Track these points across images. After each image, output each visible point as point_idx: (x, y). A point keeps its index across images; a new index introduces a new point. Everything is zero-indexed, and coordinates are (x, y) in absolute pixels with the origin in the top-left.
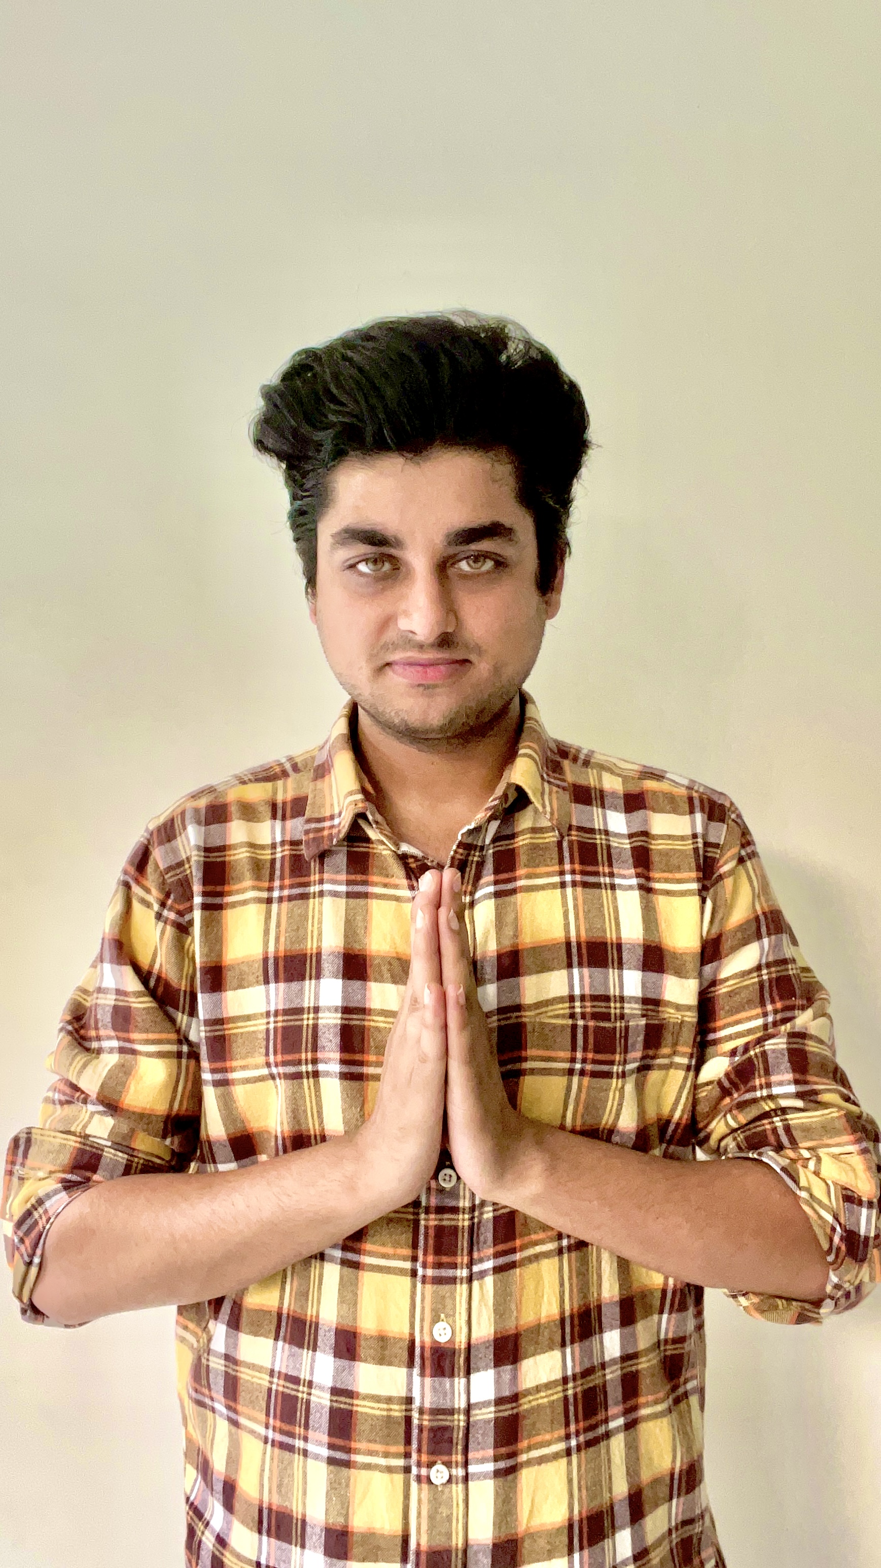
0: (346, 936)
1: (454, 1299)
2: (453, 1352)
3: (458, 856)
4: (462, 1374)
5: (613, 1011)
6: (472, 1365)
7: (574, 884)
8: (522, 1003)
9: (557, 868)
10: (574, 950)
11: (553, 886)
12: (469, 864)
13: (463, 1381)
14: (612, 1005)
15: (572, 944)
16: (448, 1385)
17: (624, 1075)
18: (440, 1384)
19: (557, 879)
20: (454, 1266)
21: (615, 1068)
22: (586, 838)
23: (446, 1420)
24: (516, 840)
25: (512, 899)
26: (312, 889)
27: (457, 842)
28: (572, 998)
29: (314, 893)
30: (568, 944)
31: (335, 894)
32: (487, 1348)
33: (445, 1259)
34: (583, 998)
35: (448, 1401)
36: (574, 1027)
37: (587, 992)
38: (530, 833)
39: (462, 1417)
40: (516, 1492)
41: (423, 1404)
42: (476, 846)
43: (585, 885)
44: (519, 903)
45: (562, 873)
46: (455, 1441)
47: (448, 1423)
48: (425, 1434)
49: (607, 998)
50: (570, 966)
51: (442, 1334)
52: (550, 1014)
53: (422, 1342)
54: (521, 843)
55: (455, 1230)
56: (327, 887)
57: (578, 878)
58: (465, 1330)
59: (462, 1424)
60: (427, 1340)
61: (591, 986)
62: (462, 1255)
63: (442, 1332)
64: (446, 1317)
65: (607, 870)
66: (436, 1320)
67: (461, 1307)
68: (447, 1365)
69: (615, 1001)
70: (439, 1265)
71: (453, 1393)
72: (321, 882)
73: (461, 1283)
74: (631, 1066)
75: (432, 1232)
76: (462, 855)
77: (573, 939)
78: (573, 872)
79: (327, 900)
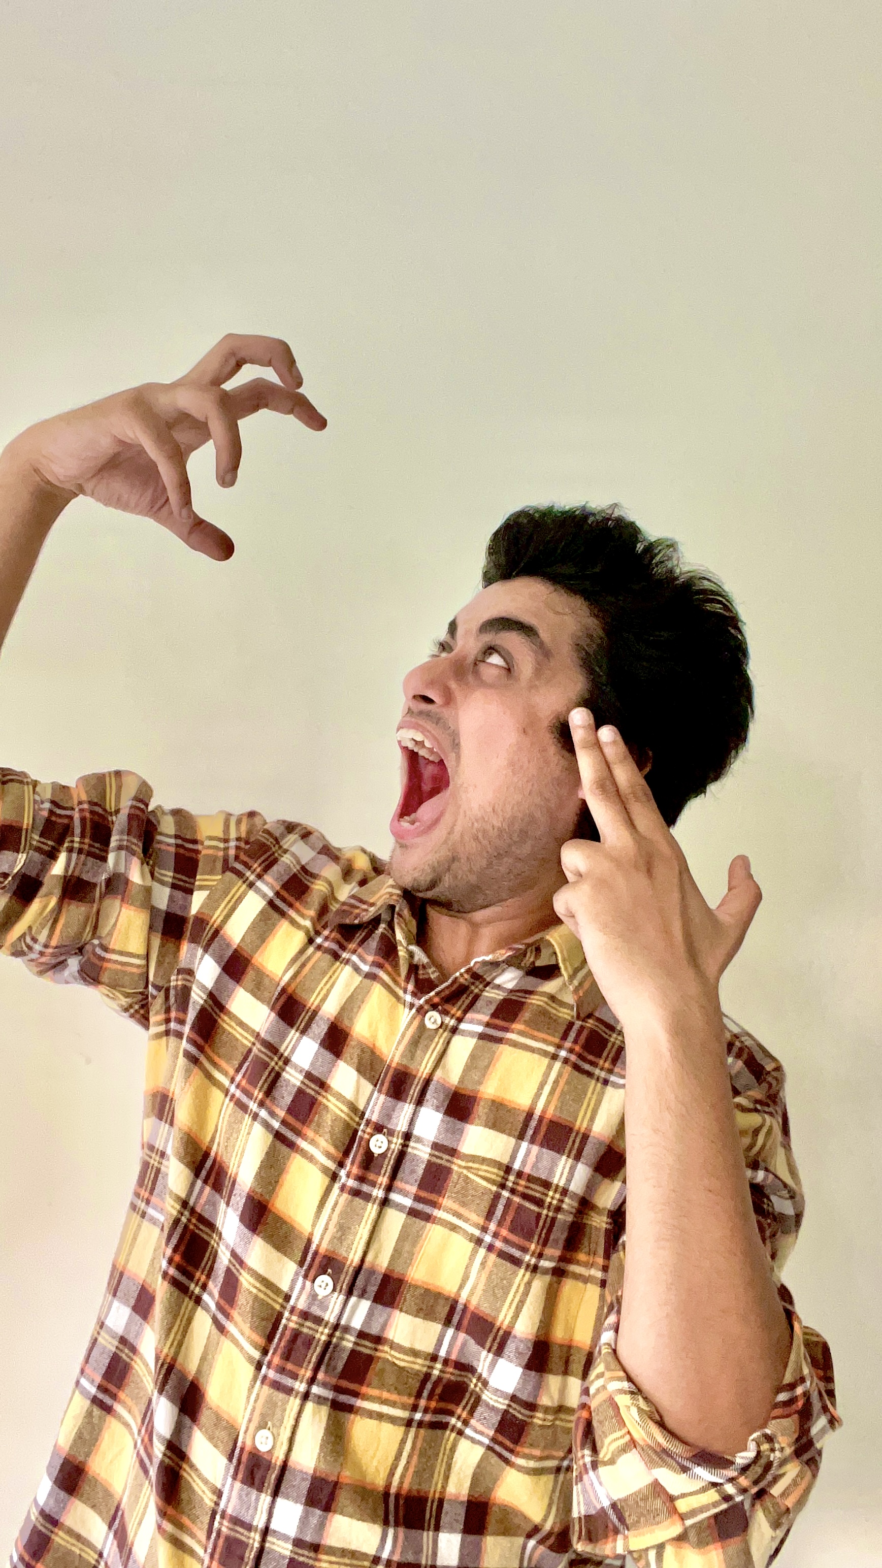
0: (343, 1009)
1: (285, 1410)
2: (269, 1466)
3: (462, 980)
4: (269, 1491)
5: (548, 1200)
6: (283, 1488)
7: (566, 1061)
8: (459, 1149)
9: (557, 1040)
10: (533, 1123)
11: (545, 1053)
12: (468, 992)
13: (269, 1499)
14: (551, 1193)
15: (534, 1116)
16: (254, 1497)
17: (535, 1269)
18: (247, 1495)
19: (551, 1049)
20: (295, 1377)
21: (527, 1258)
22: (601, 1029)
23: (242, 1534)
24: (532, 997)
25: (495, 1046)
26: (345, 955)
27: (467, 967)
28: (508, 1169)
29: (344, 959)
30: (530, 1115)
31: (357, 969)
32: (303, 1479)
33: (289, 1366)
34: (519, 1174)
35: (249, 1515)
36: (497, 1196)
37: (527, 1170)
38: (548, 998)
39: (258, 1537)
41: (227, 1507)
42: (485, 980)
43: (576, 1067)
44: (497, 1054)
45: (559, 1047)
46: (246, 1560)
47: (244, 1539)
48: (221, 1542)
49: (547, 1185)
50: (521, 1137)
51: (263, 1442)
52: (481, 1173)
53: (244, 1443)
54: (534, 1001)
55: (310, 1341)
56: (355, 958)
57: (573, 1058)
58: (285, 1447)
59: (257, 1545)
60: (249, 1443)
61: (535, 1166)
62: (307, 1369)
63: (264, 1440)
64: (273, 1427)
65: (607, 1065)
66: (262, 1426)
67: (289, 1422)
68: (258, 1476)
69: (555, 1191)
70: (282, 1370)
71: (256, 1509)
72: (354, 952)
73: (296, 1397)
74: (545, 1264)
75: (288, 1333)
76: (466, 979)
77: (538, 1112)
78: (571, 1051)
79: (348, 969)
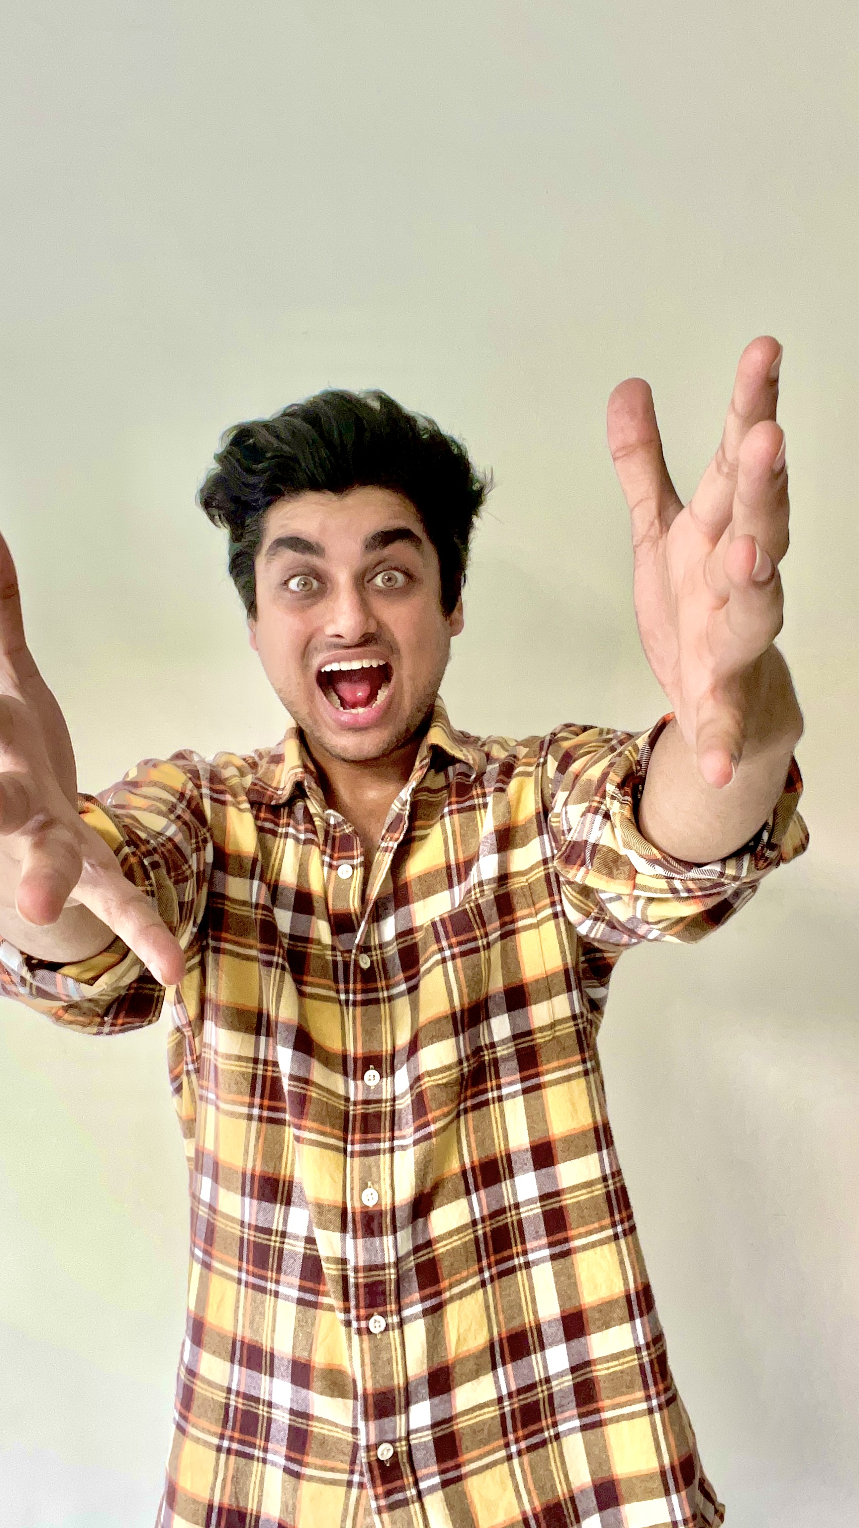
2: (381, 1214)
6: (396, 1226)
10: (454, 870)
15: (452, 866)
17: (489, 945)
18: (371, 1244)
21: (480, 942)
23: (379, 1275)
29: (281, 834)
30: (449, 868)
32: (408, 1206)
33: (370, 1136)
35: (379, 1258)
40: (443, 1326)
47: (380, 1278)
50: (451, 886)
55: (378, 1115)
56: (291, 831)
57: (454, 807)
59: (393, 1277)
60: (358, 1206)
62: (385, 1133)
63: (370, 1197)
64: (373, 1184)
67: (385, 1174)
72: (287, 826)
73: (385, 1154)
